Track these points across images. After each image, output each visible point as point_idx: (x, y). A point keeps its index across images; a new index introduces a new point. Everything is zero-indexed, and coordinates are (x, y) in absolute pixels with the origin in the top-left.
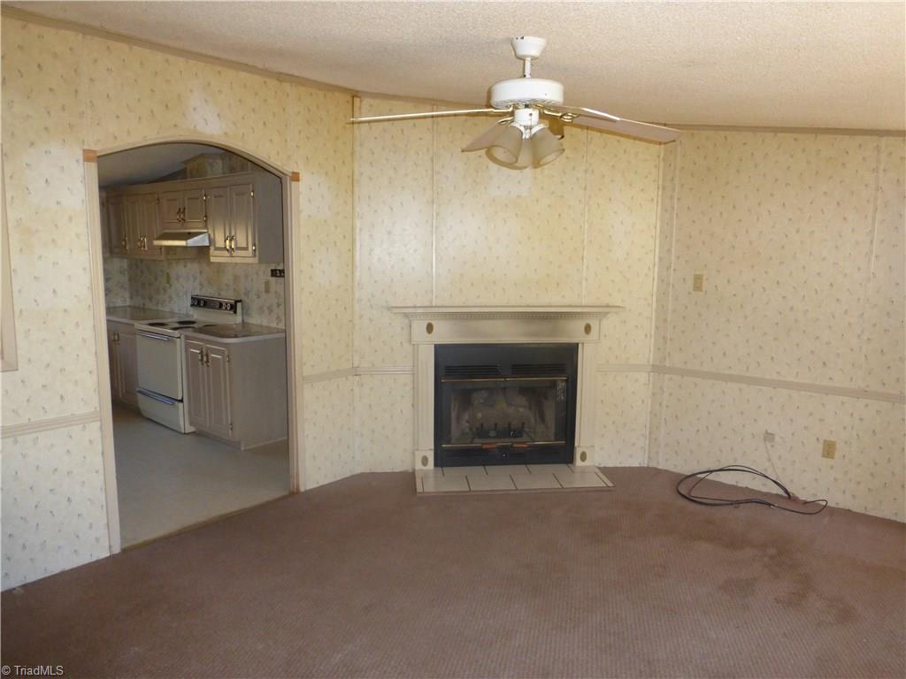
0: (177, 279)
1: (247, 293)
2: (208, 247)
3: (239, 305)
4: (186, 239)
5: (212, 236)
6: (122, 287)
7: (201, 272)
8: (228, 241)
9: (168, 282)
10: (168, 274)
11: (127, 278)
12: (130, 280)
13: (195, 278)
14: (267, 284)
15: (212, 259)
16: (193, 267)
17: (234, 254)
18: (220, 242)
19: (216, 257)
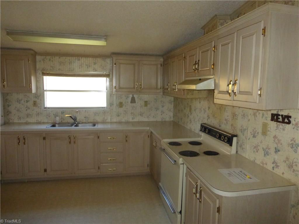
0: (195, 110)
1: (243, 131)
2: (214, 90)
3: (235, 139)
4: (196, 84)
5: (217, 81)
6: (170, 110)
7: (209, 108)
8: (230, 86)
9: (190, 111)
10: (190, 106)
11: (173, 106)
12: (174, 107)
13: (205, 111)
14: (265, 126)
15: (216, 101)
16: (205, 104)
17: (235, 98)
18: (223, 85)
19: (220, 99)
